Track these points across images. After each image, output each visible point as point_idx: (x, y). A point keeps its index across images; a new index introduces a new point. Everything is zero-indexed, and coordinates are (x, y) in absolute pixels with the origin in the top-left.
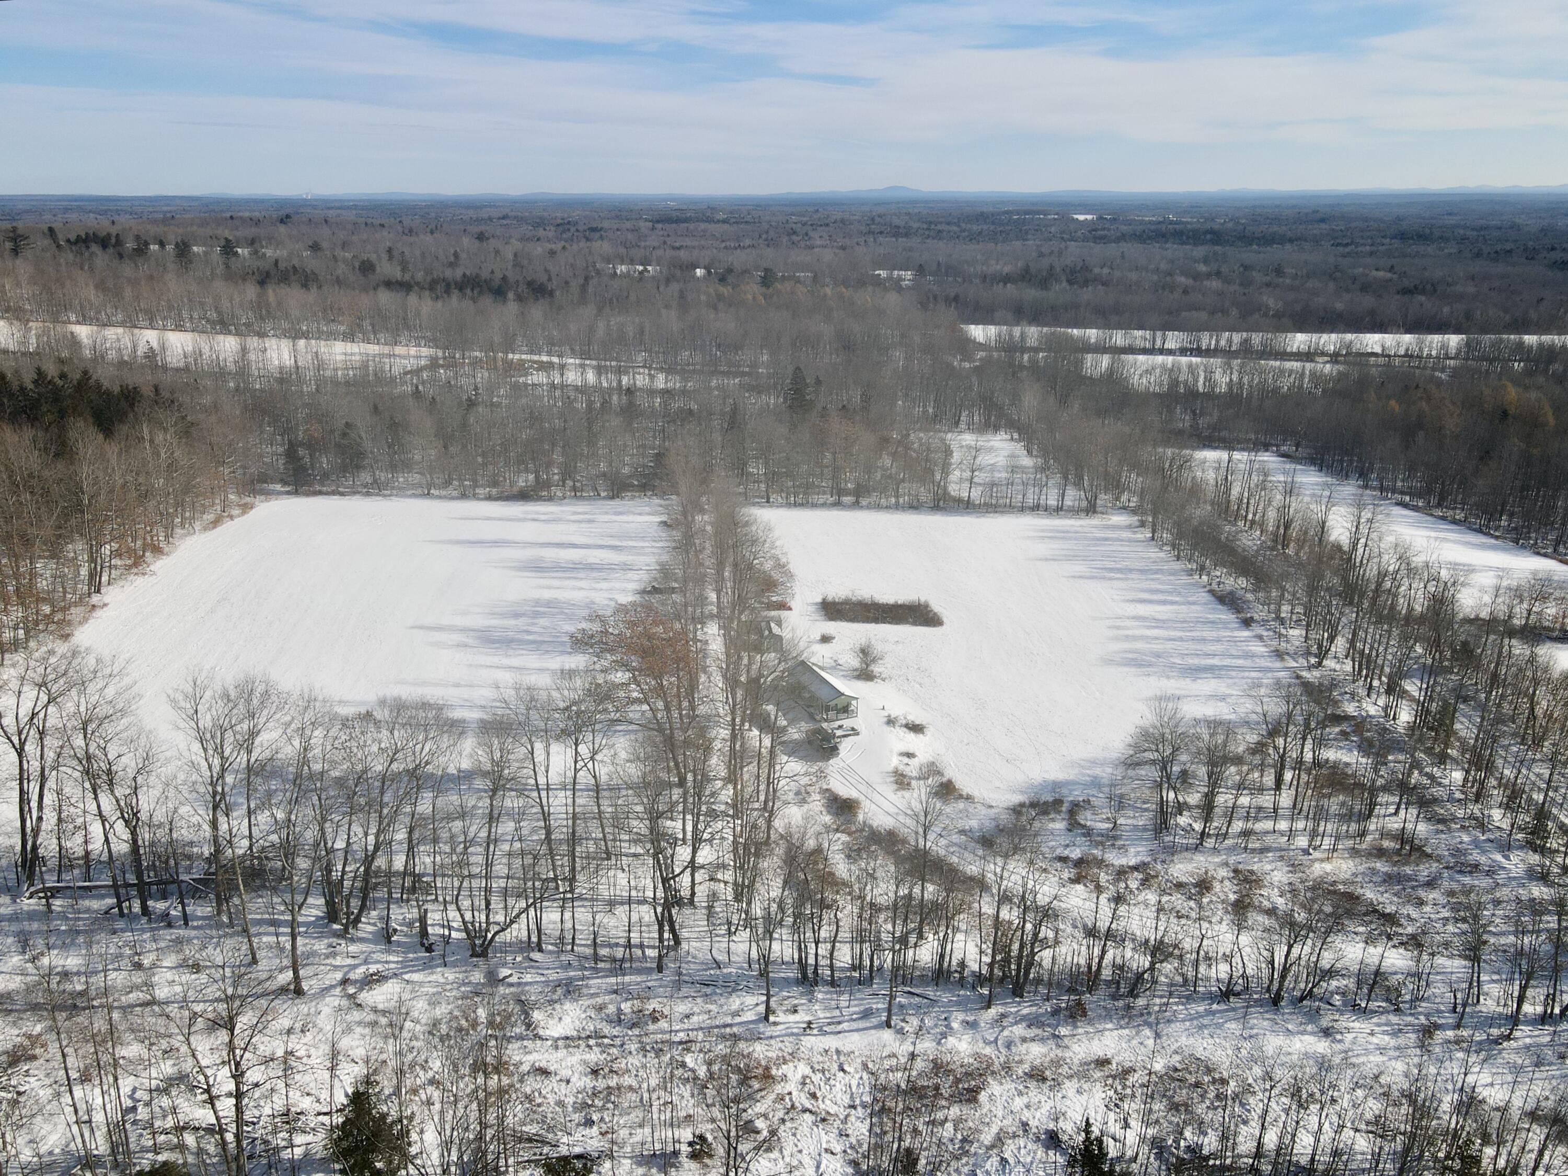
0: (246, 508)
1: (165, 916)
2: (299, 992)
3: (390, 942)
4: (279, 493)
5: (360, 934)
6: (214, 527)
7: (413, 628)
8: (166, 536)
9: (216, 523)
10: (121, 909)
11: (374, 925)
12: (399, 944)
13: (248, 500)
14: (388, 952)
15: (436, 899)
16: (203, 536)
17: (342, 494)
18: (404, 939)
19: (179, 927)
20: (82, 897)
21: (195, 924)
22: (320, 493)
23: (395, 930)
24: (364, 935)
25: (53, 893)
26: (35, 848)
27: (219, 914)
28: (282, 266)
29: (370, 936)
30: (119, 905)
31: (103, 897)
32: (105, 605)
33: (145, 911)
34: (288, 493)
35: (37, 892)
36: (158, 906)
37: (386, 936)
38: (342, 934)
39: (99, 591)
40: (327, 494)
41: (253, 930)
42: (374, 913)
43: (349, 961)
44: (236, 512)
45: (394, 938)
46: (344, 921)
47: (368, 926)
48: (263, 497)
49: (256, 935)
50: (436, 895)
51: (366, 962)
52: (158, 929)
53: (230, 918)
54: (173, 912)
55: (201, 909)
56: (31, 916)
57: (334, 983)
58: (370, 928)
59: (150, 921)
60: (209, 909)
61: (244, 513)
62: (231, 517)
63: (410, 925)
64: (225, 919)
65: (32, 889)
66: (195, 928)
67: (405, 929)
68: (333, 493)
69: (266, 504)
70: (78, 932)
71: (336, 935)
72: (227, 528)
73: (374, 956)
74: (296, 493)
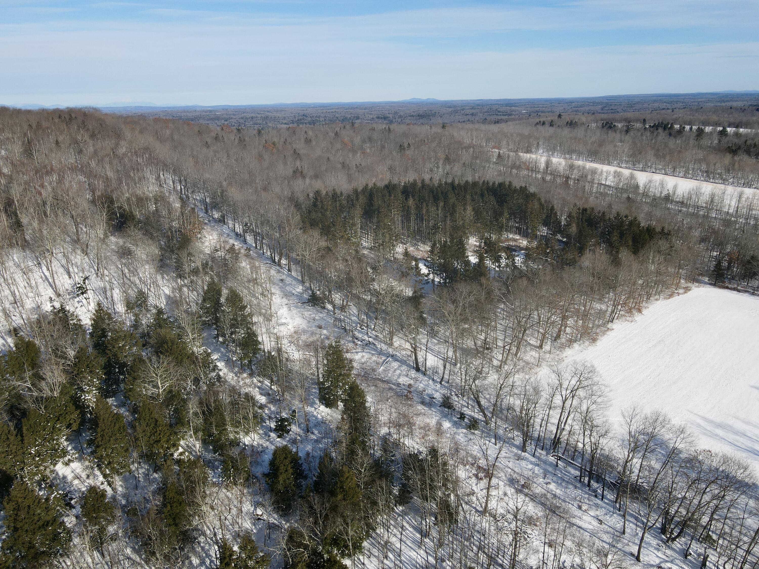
0: (687, 289)
1: (595, 491)
2: (638, 559)
3: (686, 558)
4: (706, 283)
5: (673, 546)
6: (669, 298)
7: (752, 387)
8: (647, 299)
9: (671, 296)
10: (580, 479)
11: (681, 545)
12: (690, 561)
13: (690, 285)
14: (684, 562)
15: (716, 550)
16: (662, 302)
17: (739, 291)
18: (693, 561)
19: (599, 499)
20: (569, 465)
21: (606, 501)
22: (727, 288)
23: (690, 554)
24: (675, 548)
25: (560, 459)
26: (559, 438)
27: (616, 502)
28: (749, 142)
29: (678, 550)
30: (581, 477)
31: (576, 469)
32: (613, 329)
33: (589, 485)
34: (710, 284)
35: (555, 456)
36: (595, 485)
37: (685, 554)
38: (665, 542)
39: (612, 322)
40: (731, 289)
41: (627, 517)
42: (683, 539)
43: (664, 557)
44: (681, 291)
45: (689, 557)
46: (668, 536)
47: (678, 544)
48: (697, 284)
49: (628, 521)
50: (717, 547)
51: (672, 562)
52: (591, 495)
53: (620, 506)
54: (599, 491)
55: (611, 496)
56: (551, 464)
57: (654, 564)
58: (679, 545)
59: (589, 489)
60: (613, 497)
61: (685, 292)
62: (679, 294)
63: (699, 555)
64: (618, 505)
65: (554, 454)
66: (605, 503)
67: (696, 556)
68: (734, 289)
69: (697, 289)
70: (564, 480)
71: (662, 540)
72: (676, 299)
73: (677, 561)
74: (714, 285)
